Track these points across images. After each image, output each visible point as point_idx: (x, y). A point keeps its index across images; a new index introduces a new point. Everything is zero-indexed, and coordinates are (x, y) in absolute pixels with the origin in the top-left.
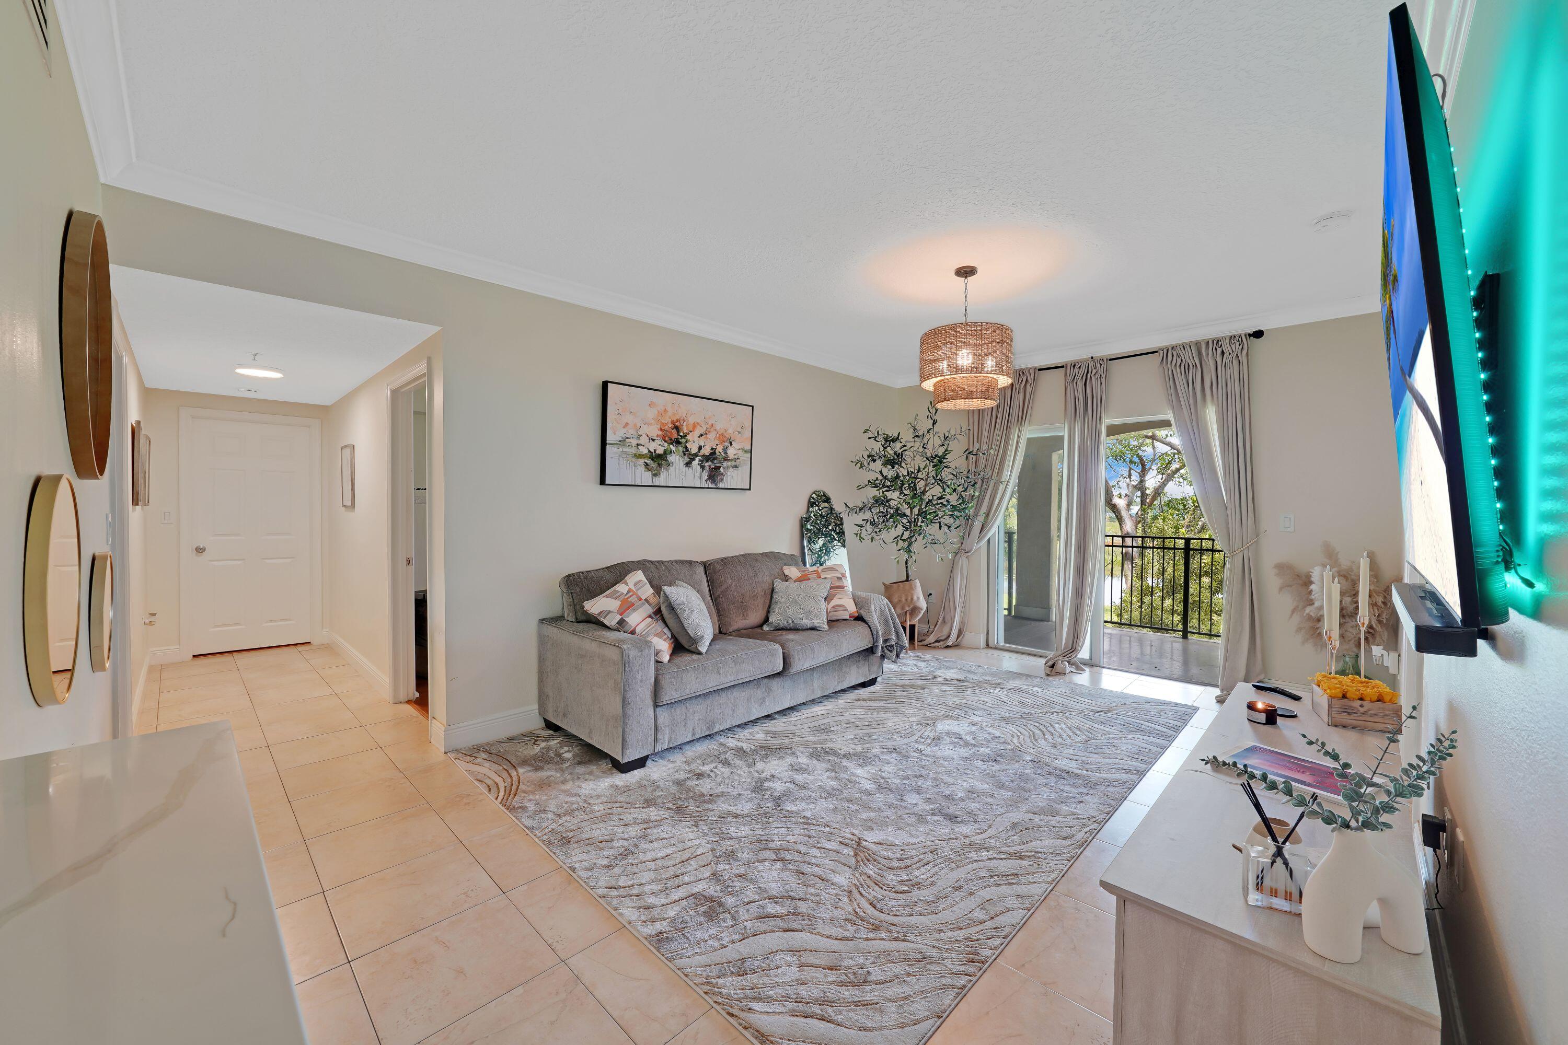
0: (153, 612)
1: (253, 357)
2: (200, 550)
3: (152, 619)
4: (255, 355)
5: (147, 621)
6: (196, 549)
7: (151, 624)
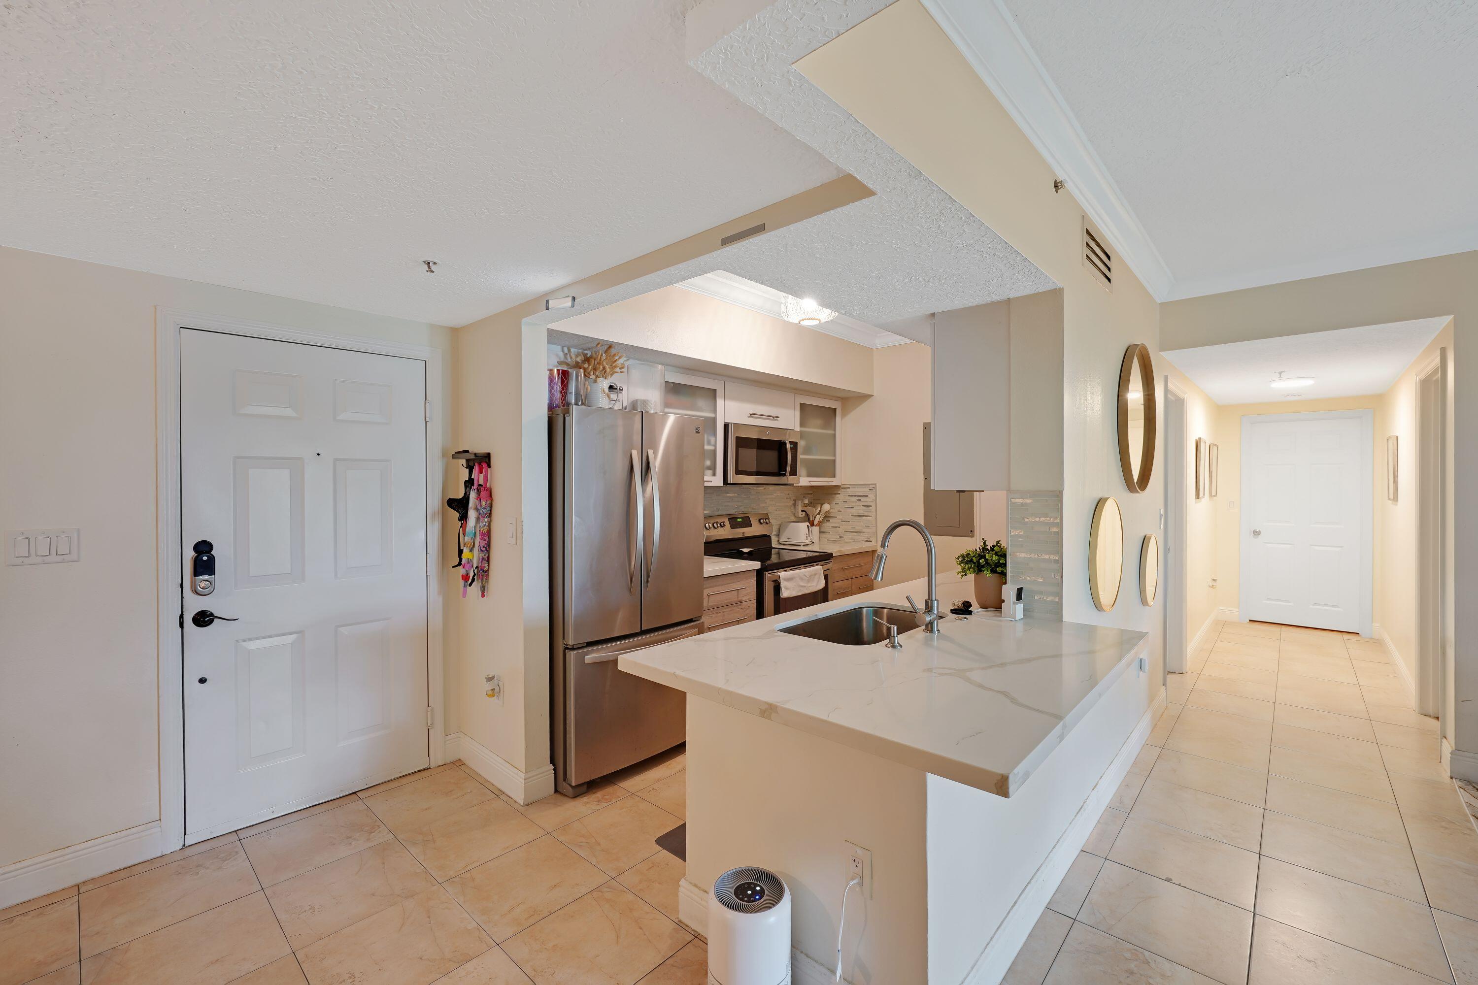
0: (1215, 579)
1: (1279, 375)
2: (1257, 533)
3: (1214, 583)
4: (1280, 373)
5: (1211, 585)
6: (1254, 532)
7: (1213, 587)
